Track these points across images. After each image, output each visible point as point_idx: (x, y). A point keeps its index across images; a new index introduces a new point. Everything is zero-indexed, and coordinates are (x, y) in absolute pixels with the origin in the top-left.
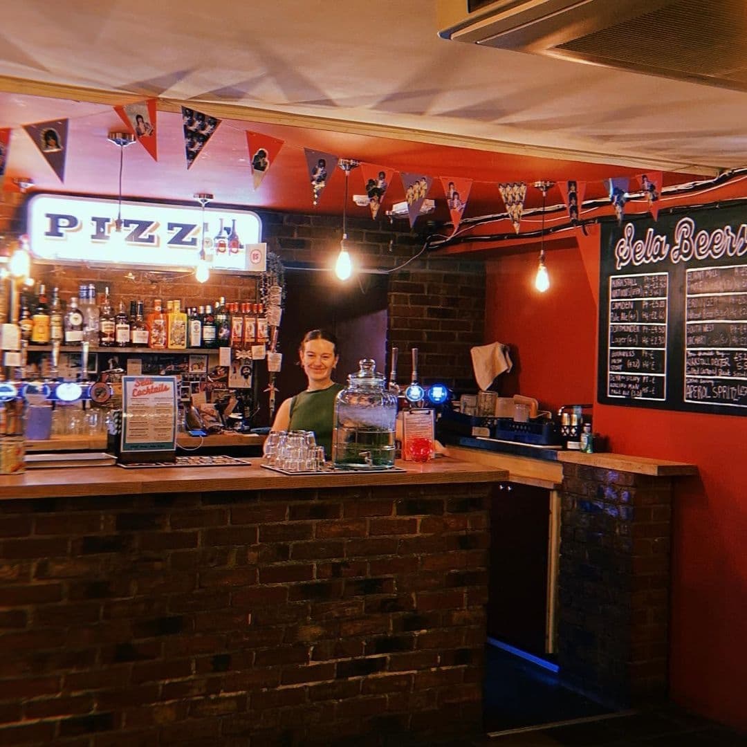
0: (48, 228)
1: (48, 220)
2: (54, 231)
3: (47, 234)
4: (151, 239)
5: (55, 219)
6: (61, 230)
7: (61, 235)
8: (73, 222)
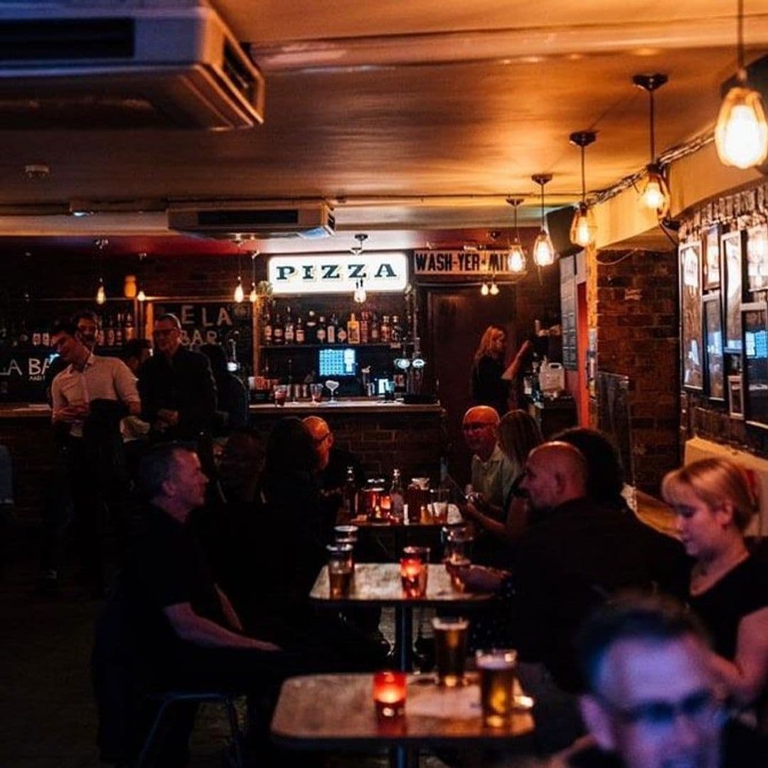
0: (278, 275)
1: (279, 270)
2: (282, 277)
3: (278, 279)
4: (338, 276)
5: (282, 269)
6: (285, 276)
7: (285, 278)
8: (292, 270)
